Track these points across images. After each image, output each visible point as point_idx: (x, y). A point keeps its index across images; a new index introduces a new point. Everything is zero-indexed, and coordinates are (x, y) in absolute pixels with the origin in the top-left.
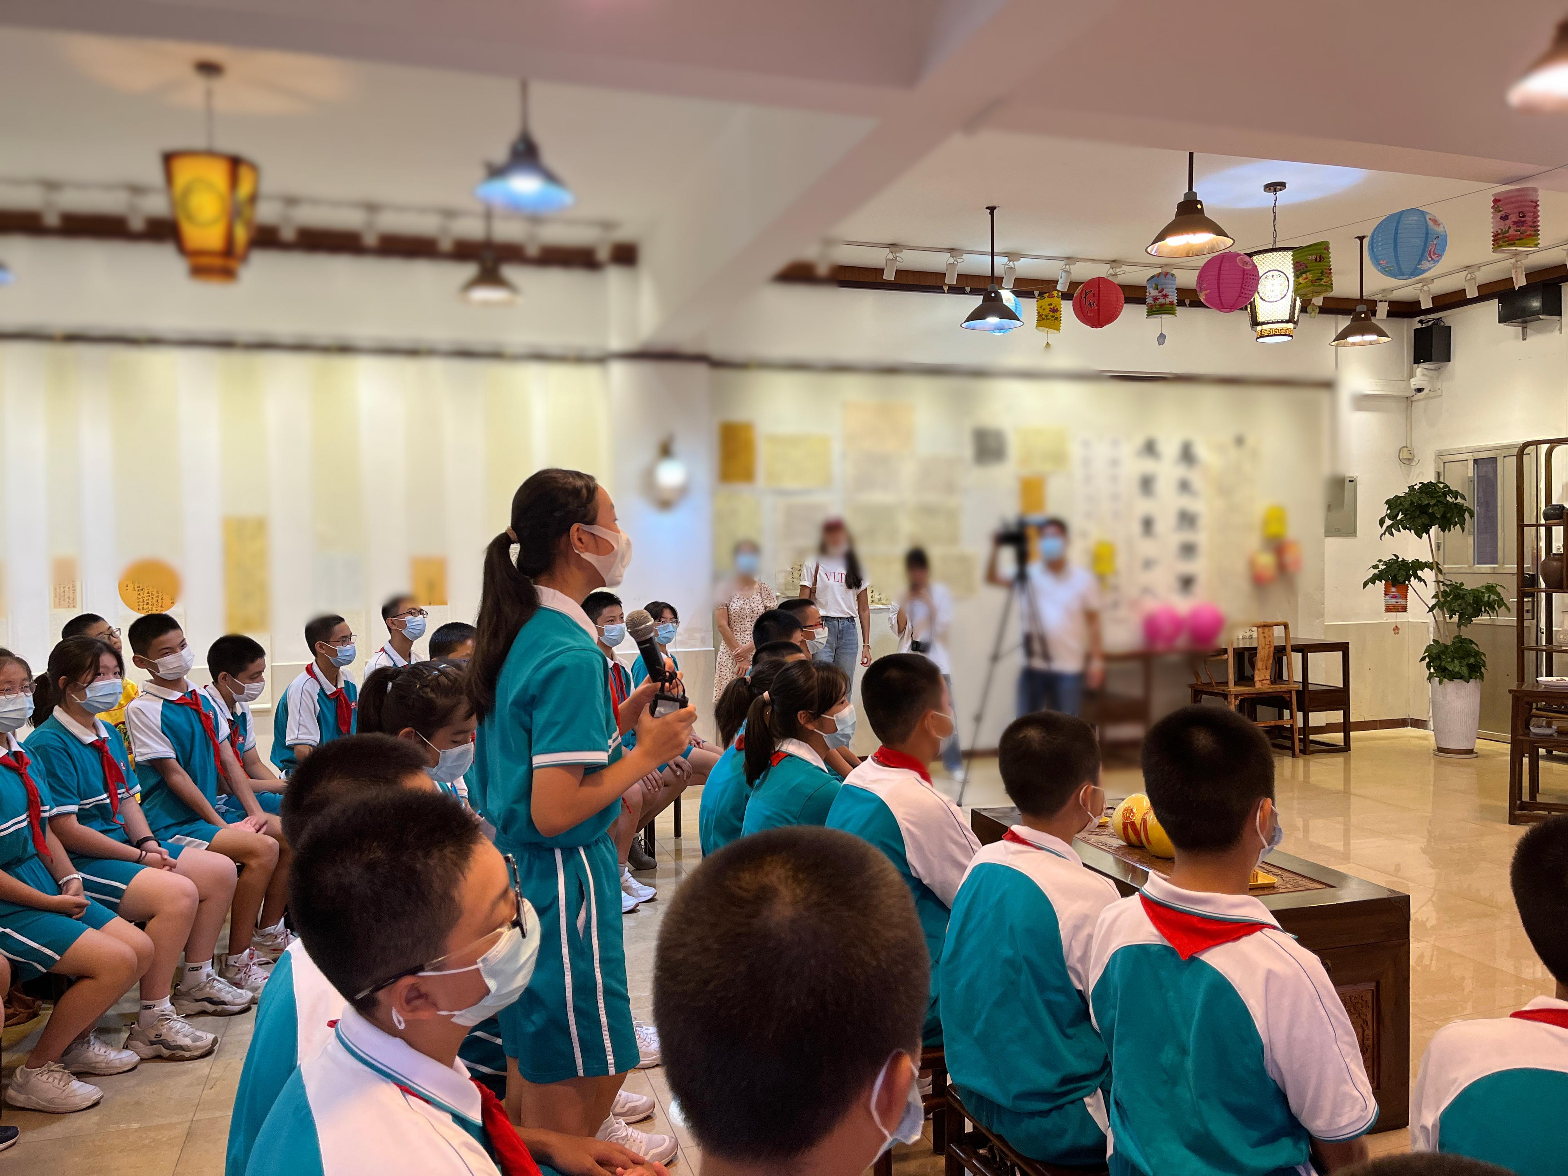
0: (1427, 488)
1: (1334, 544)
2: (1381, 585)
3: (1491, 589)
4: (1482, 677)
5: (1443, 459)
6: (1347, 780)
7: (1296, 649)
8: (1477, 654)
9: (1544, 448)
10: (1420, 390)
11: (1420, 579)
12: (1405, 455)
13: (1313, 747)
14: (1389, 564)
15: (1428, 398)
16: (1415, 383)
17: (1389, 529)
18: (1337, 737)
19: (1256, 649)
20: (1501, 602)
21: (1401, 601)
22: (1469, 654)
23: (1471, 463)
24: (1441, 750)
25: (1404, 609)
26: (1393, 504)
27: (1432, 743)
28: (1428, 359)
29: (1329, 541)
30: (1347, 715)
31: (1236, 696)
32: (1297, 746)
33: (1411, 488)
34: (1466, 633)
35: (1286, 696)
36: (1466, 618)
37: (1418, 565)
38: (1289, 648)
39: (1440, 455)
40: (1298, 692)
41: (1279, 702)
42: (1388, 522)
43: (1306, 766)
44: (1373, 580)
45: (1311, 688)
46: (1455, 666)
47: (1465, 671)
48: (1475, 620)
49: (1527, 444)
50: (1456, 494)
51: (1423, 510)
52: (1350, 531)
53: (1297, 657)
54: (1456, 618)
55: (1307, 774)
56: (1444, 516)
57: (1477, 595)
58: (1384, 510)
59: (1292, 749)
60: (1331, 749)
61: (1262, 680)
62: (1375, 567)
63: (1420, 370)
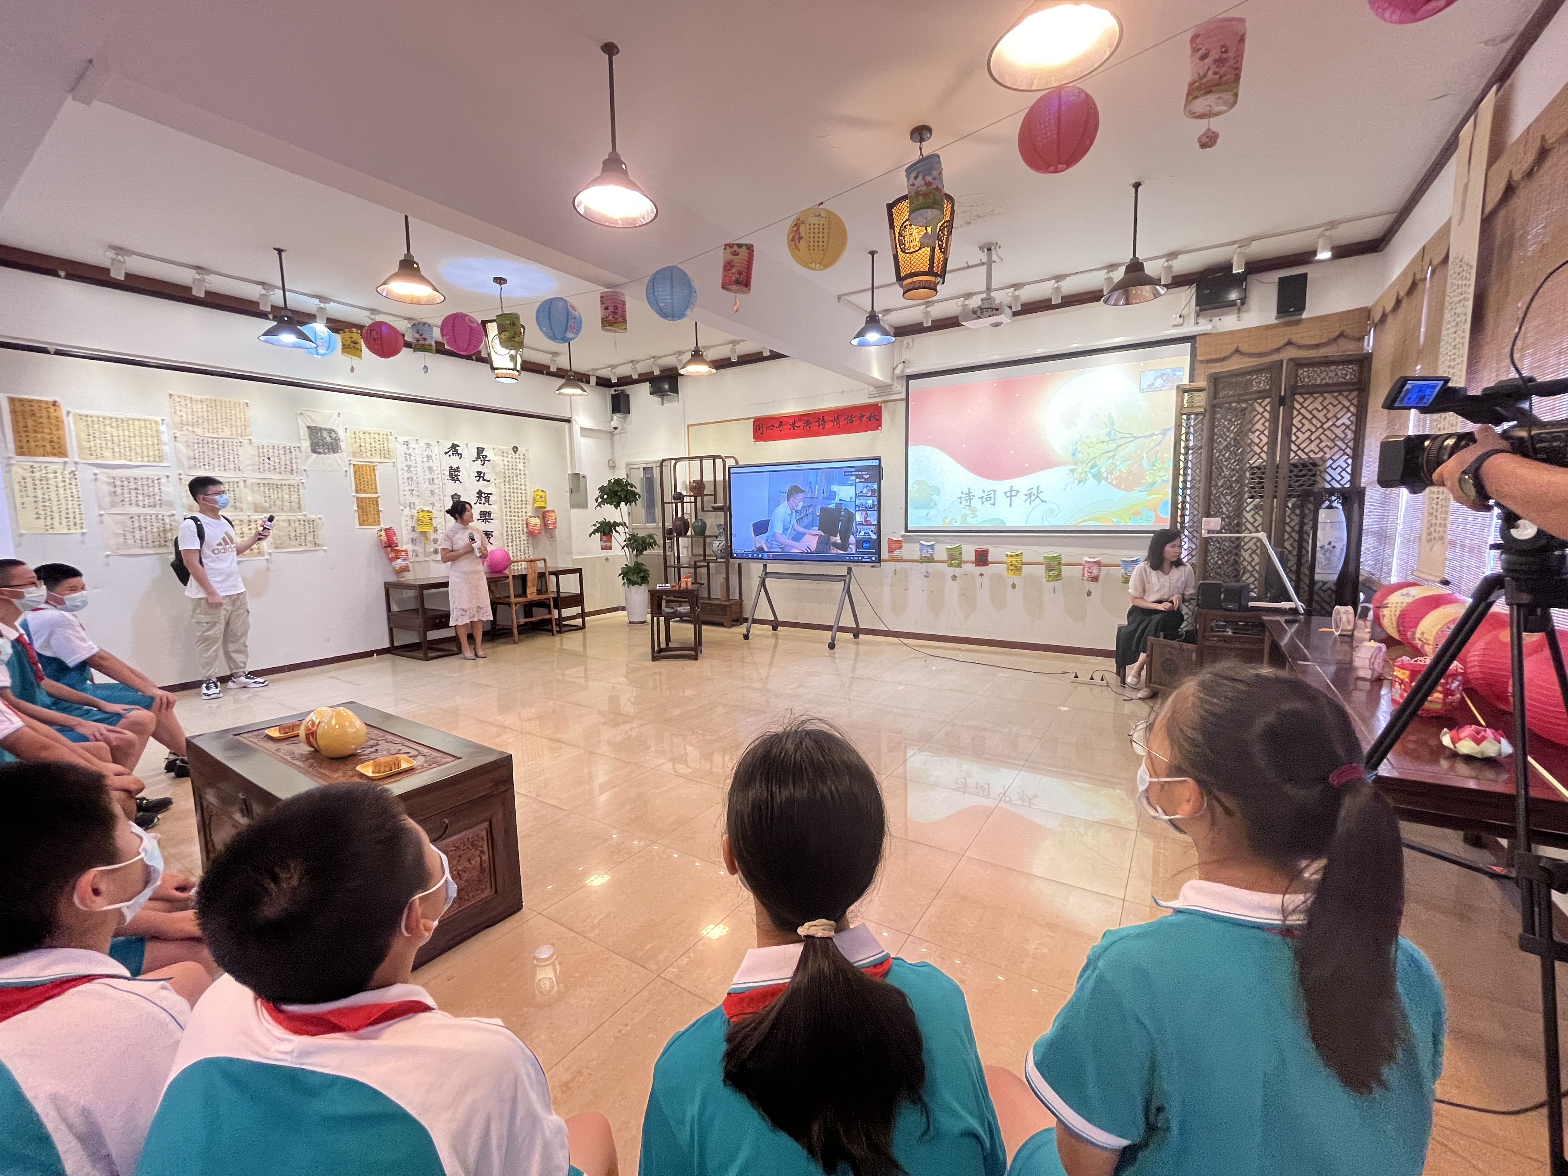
0: (618, 482)
1: (575, 512)
2: (598, 535)
3: (651, 536)
4: (648, 583)
5: (630, 467)
6: (585, 645)
7: (551, 573)
8: (645, 571)
9: (673, 462)
10: (616, 428)
11: (616, 531)
12: (611, 464)
13: (564, 629)
14: (602, 524)
15: (620, 433)
16: (614, 423)
17: (599, 505)
18: (578, 622)
19: (526, 575)
20: (655, 543)
21: (609, 544)
22: (641, 571)
23: (642, 470)
24: (631, 623)
25: (610, 548)
26: (602, 489)
27: (626, 620)
28: (619, 412)
29: (573, 510)
30: (583, 609)
31: (516, 604)
32: (555, 628)
33: (610, 481)
34: (640, 560)
35: (547, 602)
36: (640, 552)
37: (616, 524)
38: (547, 574)
39: (628, 465)
40: (554, 598)
41: (543, 604)
42: (600, 500)
43: (561, 640)
44: (594, 532)
45: (562, 595)
46: (634, 578)
47: (639, 580)
48: (644, 553)
49: (664, 460)
50: (632, 486)
51: (615, 493)
52: (585, 506)
53: (553, 578)
54: (635, 552)
55: (562, 644)
56: (626, 496)
57: (644, 539)
58: (598, 493)
59: (551, 631)
60: (576, 628)
61: (532, 594)
62: (595, 525)
63: (615, 417)
